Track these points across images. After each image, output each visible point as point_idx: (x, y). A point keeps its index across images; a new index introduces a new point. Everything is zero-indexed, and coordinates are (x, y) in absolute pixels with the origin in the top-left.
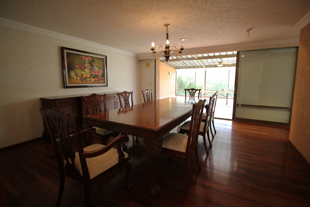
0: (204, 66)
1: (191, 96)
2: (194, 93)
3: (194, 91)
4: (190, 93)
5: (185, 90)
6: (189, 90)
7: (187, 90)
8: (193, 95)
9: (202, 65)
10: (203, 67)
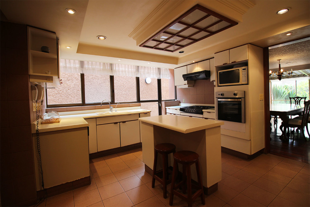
0: (306, 74)
1: (297, 103)
2: (300, 101)
3: (300, 99)
4: (295, 101)
5: (290, 98)
6: (294, 98)
7: (292, 98)
8: (298, 102)
9: (304, 73)
10: (307, 76)
